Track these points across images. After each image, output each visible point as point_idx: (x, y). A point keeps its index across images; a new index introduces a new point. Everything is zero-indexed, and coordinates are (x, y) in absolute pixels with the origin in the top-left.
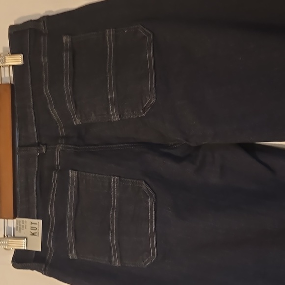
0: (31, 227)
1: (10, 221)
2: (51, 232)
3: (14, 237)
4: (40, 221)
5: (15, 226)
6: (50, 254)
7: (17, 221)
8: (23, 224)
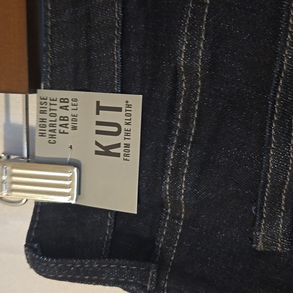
0: (98, 123)
1: (17, 99)
2: (183, 141)
3: (32, 160)
4: (136, 101)
5: (33, 121)
6: (172, 229)
7: (42, 101)
8: (63, 113)
